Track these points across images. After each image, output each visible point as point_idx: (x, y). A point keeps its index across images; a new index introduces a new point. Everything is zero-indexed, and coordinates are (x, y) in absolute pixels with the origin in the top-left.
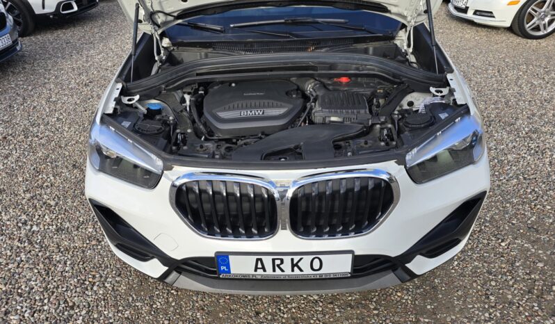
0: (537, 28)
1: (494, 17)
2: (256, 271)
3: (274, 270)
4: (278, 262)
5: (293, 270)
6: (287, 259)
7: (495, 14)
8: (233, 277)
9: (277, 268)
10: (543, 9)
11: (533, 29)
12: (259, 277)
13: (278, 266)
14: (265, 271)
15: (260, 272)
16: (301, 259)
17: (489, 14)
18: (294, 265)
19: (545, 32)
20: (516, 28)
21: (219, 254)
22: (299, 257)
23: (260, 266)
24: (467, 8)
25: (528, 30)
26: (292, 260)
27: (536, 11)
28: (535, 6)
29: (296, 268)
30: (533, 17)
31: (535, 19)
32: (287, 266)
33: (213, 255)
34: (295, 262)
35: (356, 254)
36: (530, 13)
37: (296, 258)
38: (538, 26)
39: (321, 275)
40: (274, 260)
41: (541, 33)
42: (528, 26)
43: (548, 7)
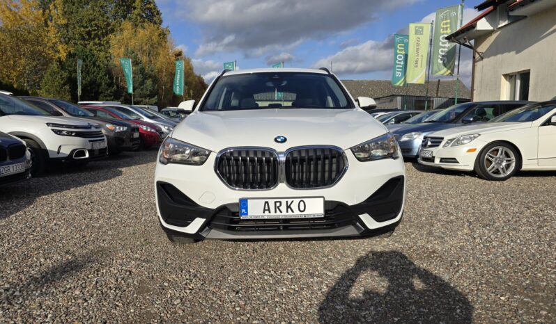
0: (497, 172)
1: (458, 162)
2: (264, 212)
3: (276, 212)
4: (278, 204)
5: (287, 212)
6: (284, 202)
7: (458, 160)
8: (250, 218)
9: (277, 210)
10: (498, 156)
11: (494, 173)
12: (266, 218)
13: (278, 207)
14: (270, 212)
15: (267, 212)
16: (292, 202)
17: (454, 160)
18: (288, 207)
19: (505, 175)
20: (479, 171)
21: (241, 200)
22: (291, 200)
23: (267, 208)
24: (434, 157)
25: (490, 173)
26: (287, 202)
27: (493, 158)
28: (491, 153)
29: (289, 209)
30: (491, 163)
31: (493, 163)
32: (283, 208)
33: (238, 202)
34: (289, 204)
35: (326, 199)
36: (487, 159)
37: (290, 201)
38: (497, 169)
39: (305, 215)
40: (276, 202)
41: (502, 176)
42: (488, 169)
43: (501, 154)
